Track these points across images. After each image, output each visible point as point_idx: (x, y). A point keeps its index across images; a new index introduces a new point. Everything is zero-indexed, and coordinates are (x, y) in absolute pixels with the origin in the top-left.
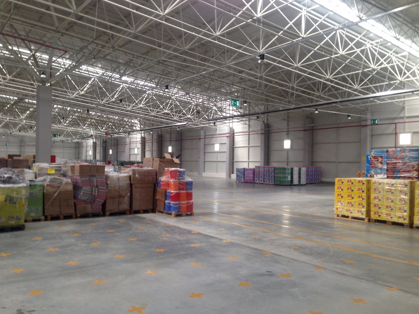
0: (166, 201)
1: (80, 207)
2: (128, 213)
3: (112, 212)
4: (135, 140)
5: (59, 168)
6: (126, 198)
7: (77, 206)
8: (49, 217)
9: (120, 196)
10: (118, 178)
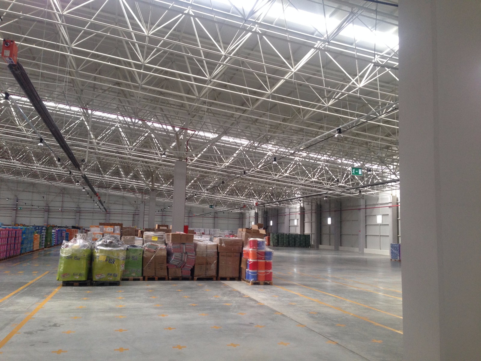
0: (247, 270)
1: (171, 271)
2: (215, 279)
3: (199, 277)
4: (294, 210)
5: (161, 237)
6: (213, 265)
7: (169, 269)
8: (146, 278)
9: (207, 263)
10: (206, 246)
